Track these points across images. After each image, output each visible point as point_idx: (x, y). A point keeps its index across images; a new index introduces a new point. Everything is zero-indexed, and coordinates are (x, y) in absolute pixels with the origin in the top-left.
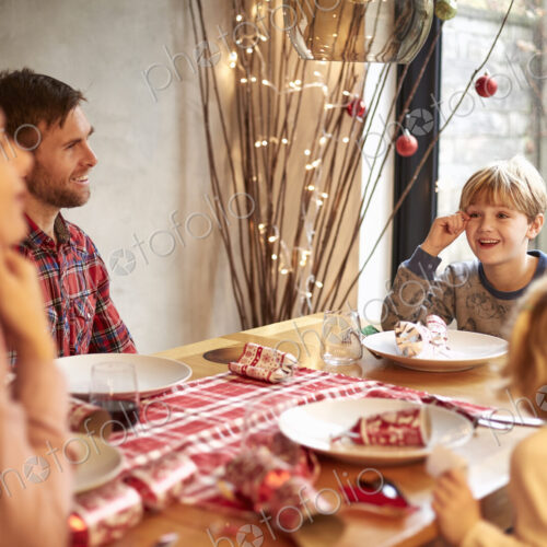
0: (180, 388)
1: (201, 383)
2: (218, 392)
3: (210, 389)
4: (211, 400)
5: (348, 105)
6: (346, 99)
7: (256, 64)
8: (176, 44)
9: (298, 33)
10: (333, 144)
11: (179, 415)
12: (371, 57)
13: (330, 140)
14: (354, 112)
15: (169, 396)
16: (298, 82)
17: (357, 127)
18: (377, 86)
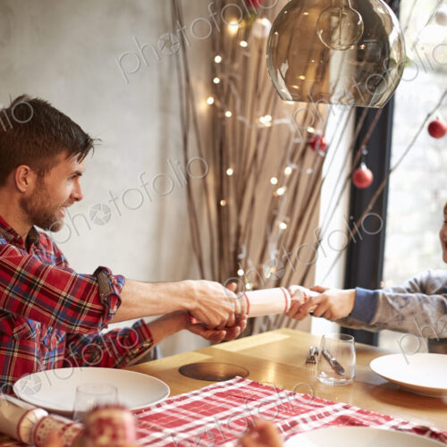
0: (159, 406)
1: (177, 400)
2: (194, 411)
3: (185, 407)
4: (188, 419)
5: (312, 140)
6: (310, 135)
7: (231, 101)
8: (161, 81)
9: (279, 75)
10: (297, 175)
11: (157, 435)
12: (334, 99)
13: (294, 171)
14: (317, 146)
15: (148, 413)
16: (268, 118)
17: (319, 161)
18: (338, 124)
